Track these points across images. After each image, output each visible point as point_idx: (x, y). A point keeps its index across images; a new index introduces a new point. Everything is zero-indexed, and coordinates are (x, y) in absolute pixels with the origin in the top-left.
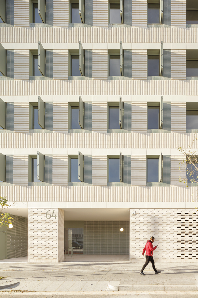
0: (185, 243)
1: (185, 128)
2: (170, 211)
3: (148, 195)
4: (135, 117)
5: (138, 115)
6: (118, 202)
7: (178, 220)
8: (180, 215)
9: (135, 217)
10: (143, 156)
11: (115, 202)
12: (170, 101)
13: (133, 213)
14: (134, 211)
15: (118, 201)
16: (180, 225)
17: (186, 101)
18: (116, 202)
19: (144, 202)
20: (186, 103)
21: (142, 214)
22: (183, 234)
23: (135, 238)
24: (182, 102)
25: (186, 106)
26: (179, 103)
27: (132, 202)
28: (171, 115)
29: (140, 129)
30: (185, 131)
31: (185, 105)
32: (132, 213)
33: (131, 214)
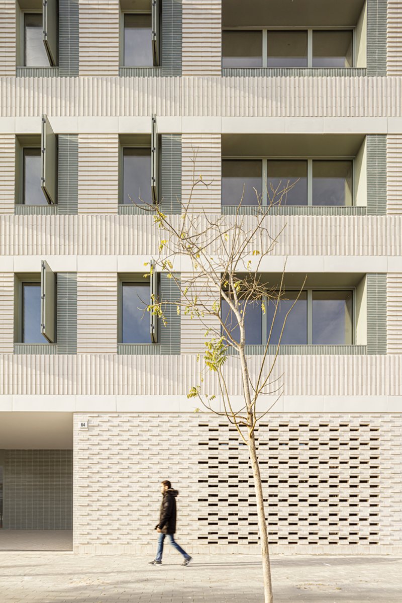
0: (220, 503)
1: (220, 201)
2: (178, 420)
3: (121, 376)
4: (87, 173)
5: (96, 169)
6: (43, 396)
7: (200, 444)
8: (207, 428)
9: (86, 435)
10: (108, 275)
11: (34, 396)
12: (179, 132)
13: (83, 425)
14: (84, 418)
15: (43, 393)
16: (204, 457)
17: (220, 132)
18: (38, 396)
19: (112, 396)
20: (220, 136)
21: (105, 426)
22: (215, 479)
23: (87, 491)
24: (212, 134)
25: (222, 143)
26: (203, 136)
27: (79, 396)
28: (183, 169)
29: (100, 206)
30: (220, 211)
31: (220, 141)
32: (80, 426)
33: (77, 427)
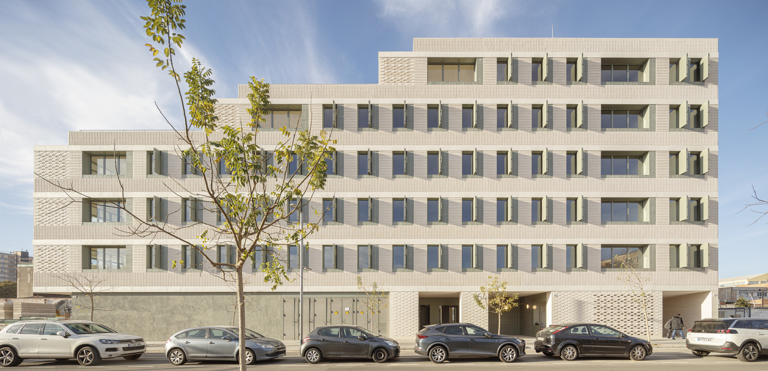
7: (594, 302)
8: (596, 296)
9: (556, 299)
16: (596, 306)
21: (563, 296)
32: (554, 296)
